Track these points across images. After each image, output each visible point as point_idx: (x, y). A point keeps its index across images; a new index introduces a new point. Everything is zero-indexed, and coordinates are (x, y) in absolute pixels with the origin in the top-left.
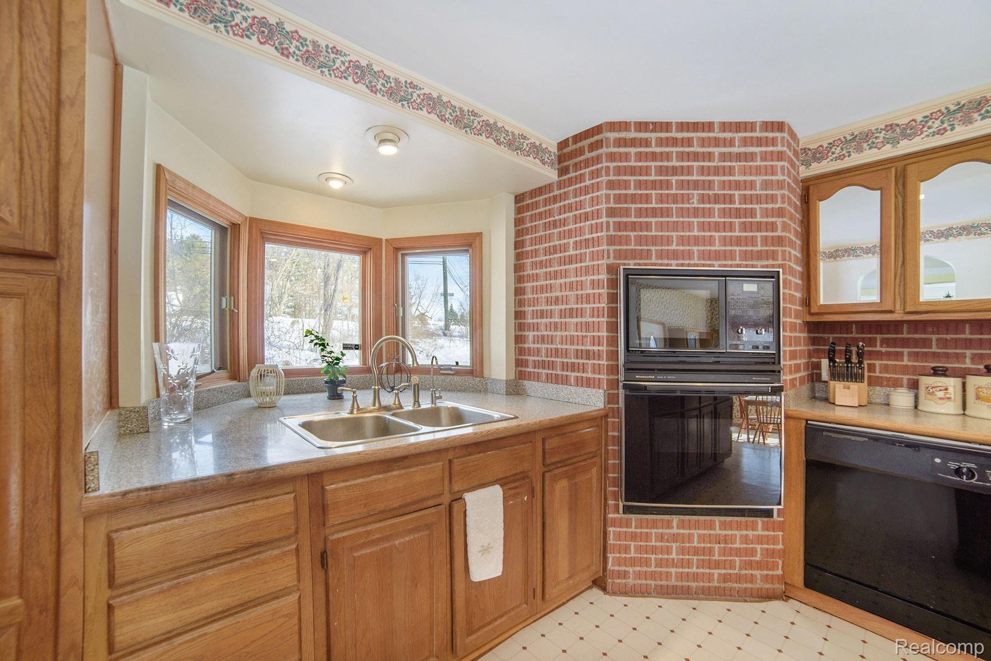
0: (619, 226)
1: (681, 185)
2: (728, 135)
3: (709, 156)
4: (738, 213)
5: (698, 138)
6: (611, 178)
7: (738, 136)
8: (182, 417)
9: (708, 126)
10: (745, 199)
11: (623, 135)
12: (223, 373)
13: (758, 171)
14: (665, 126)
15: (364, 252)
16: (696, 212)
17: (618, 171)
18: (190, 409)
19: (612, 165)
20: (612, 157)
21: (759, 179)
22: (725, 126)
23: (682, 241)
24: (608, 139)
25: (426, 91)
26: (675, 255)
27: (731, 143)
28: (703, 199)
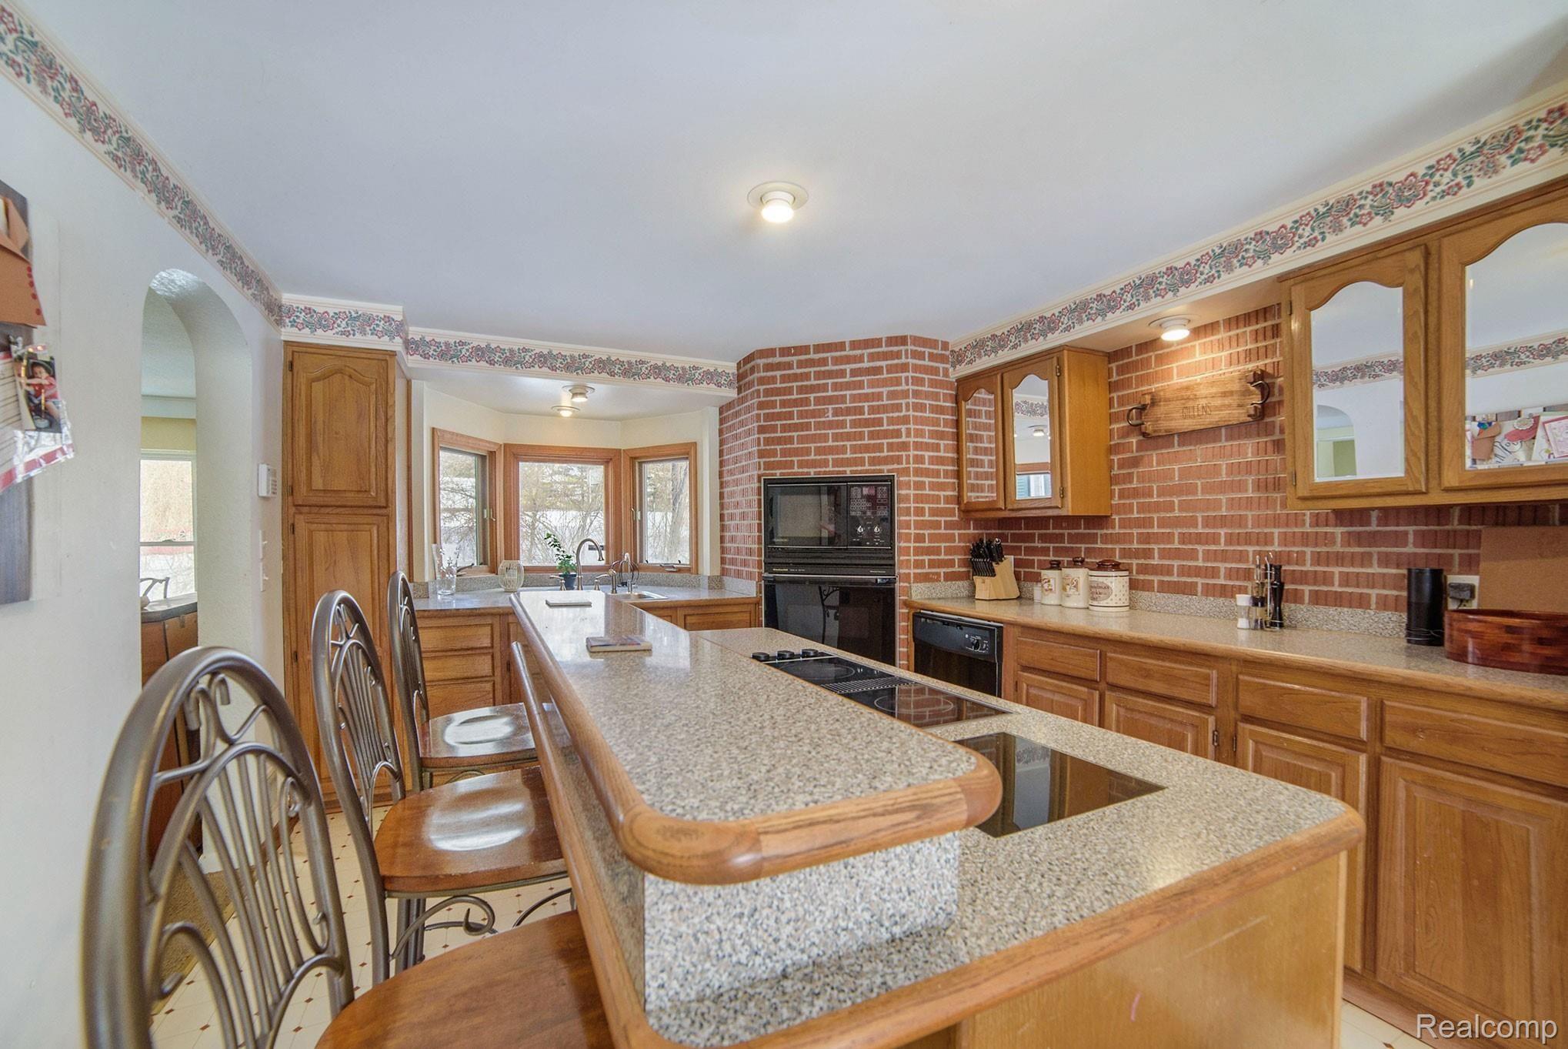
0: (768, 441)
1: (818, 401)
2: (858, 352)
3: (842, 374)
4: (867, 423)
5: (832, 358)
6: (762, 399)
7: (866, 352)
8: (449, 592)
9: (840, 346)
10: (872, 410)
11: (770, 360)
12: (484, 567)
13: (884, 383)
14: (803, 350)
15: (606, 462)
16: (830, 425)
17: (767, 392)
18: (454, 587)
19: (762, 388)
20: (762, 381)
21: (885, 390)
22: (855, 345)
23: (819, 451)
24: (758, 365)
25: (597, 357)
26: (813, 464)
27: (860, 359)
28: (836, 413)
